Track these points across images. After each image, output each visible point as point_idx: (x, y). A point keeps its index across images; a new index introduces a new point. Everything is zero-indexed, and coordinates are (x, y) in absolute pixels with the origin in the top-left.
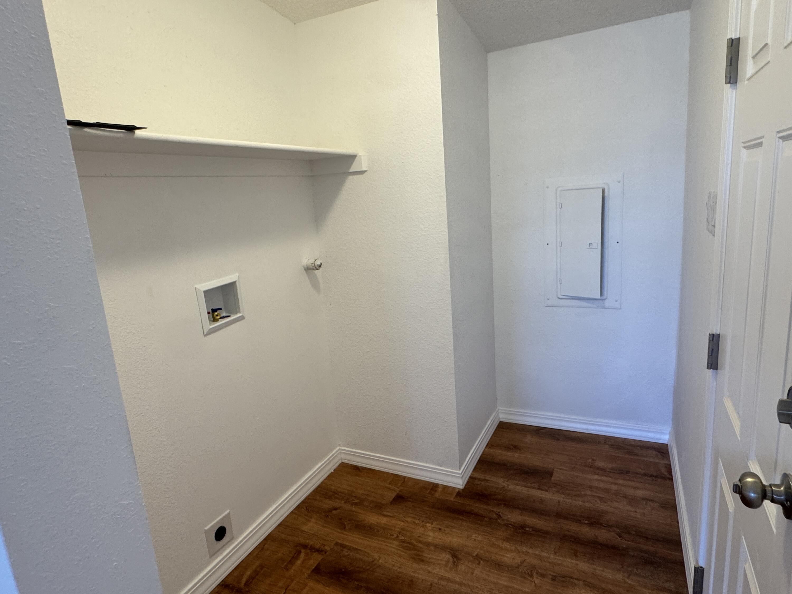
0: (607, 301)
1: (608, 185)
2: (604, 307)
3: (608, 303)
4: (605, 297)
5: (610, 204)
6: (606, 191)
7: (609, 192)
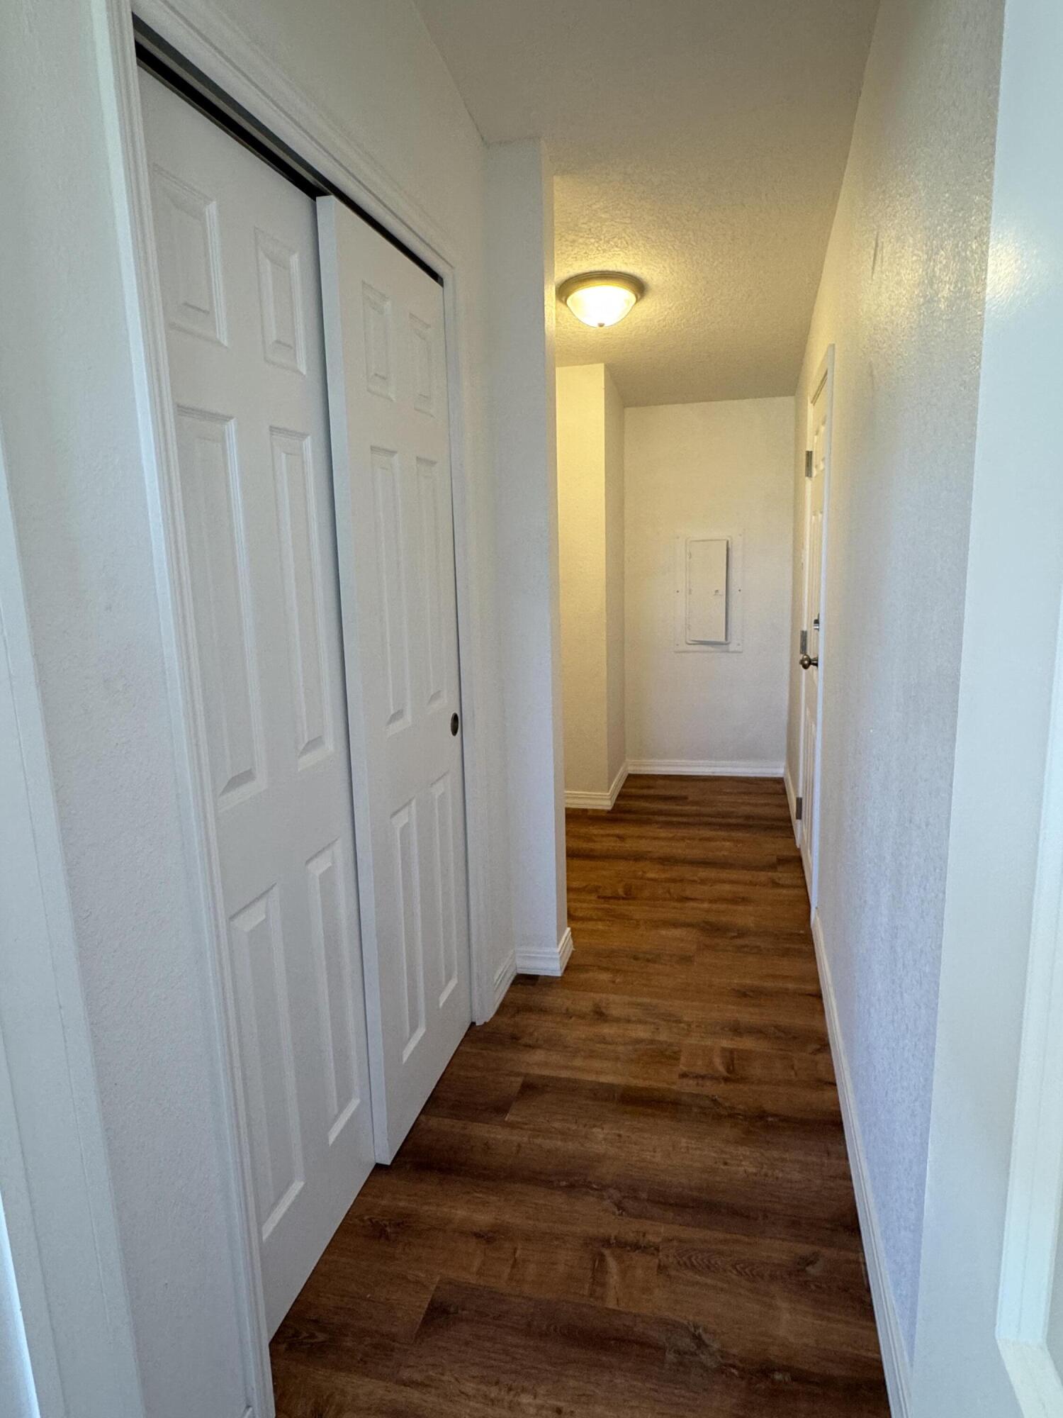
0: (730, 646)
1: (732, 539)
2: (728, 651)
3: (732, 647)
4: (728, 642)
5: (735, 555)
6: (730, 542)
7: (732, 543)
